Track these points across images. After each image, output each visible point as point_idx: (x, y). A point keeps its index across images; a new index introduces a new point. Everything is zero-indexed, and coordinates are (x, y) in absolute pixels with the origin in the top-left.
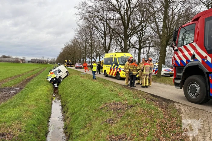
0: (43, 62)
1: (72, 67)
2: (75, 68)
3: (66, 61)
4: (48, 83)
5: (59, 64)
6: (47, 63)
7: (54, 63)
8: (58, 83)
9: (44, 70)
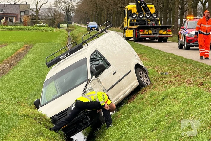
0: (15, 16)
1: (162, 40)
2: (181, 47)
3: (132, 7)
4: (41, 127)
5: (94, 24)
6: (32, 24)
7: (68, 21)
8: (89, 128)
9: (19, 56)
